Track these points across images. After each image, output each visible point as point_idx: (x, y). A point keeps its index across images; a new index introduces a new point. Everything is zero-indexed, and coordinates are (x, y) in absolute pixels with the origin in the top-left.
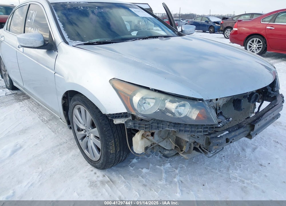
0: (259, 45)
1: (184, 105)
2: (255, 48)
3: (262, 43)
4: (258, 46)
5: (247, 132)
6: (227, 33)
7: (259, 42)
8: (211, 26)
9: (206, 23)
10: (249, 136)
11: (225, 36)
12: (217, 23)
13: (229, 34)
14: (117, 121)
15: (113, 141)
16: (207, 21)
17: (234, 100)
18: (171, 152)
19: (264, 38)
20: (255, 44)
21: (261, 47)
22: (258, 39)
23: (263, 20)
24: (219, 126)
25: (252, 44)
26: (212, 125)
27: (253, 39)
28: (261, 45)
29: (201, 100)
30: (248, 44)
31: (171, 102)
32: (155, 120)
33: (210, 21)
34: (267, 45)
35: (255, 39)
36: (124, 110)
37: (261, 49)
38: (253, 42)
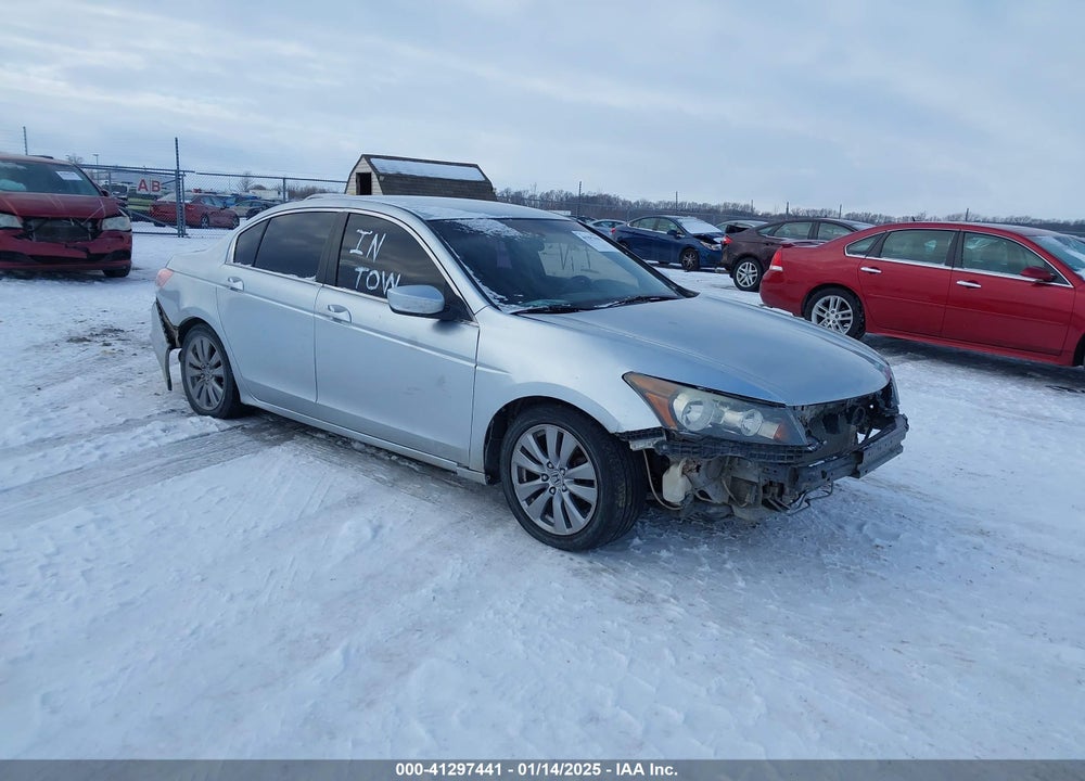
0: (843, 316)
1: (752, 416)
2: (834, 322)
3: (850, 311)
4: (840, 318)
5: (852, 467)
6: (743, 275)
7: (843, 307)
8: (688, 249)
9: (671, 238)
10: (856, 474)
11: (739, 281)
12: (708, 238)
13: (751, 277)
14: (636, 446)
15: (624, 484)
16: (673, 233)
17: (825, 416)
18: (721, 509)
19: (855, 296)
20: (833, 312)
21: (848, 322)
22: (839, 298)
23: (851, 249)
24: (810, 449)
25: (824, 312)
26: (799, 447)
27: (827, 298)
28: (849, 315)
29: (783, 406)
30: (815, 312)
31: (735, 409)
32: (709, 437)
33: (684, 231)
34: (864, 317)
35: (832, 298)
36: (655, 423)
37: (849, 326)
38: (827, 304)
